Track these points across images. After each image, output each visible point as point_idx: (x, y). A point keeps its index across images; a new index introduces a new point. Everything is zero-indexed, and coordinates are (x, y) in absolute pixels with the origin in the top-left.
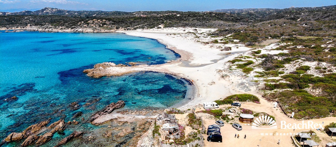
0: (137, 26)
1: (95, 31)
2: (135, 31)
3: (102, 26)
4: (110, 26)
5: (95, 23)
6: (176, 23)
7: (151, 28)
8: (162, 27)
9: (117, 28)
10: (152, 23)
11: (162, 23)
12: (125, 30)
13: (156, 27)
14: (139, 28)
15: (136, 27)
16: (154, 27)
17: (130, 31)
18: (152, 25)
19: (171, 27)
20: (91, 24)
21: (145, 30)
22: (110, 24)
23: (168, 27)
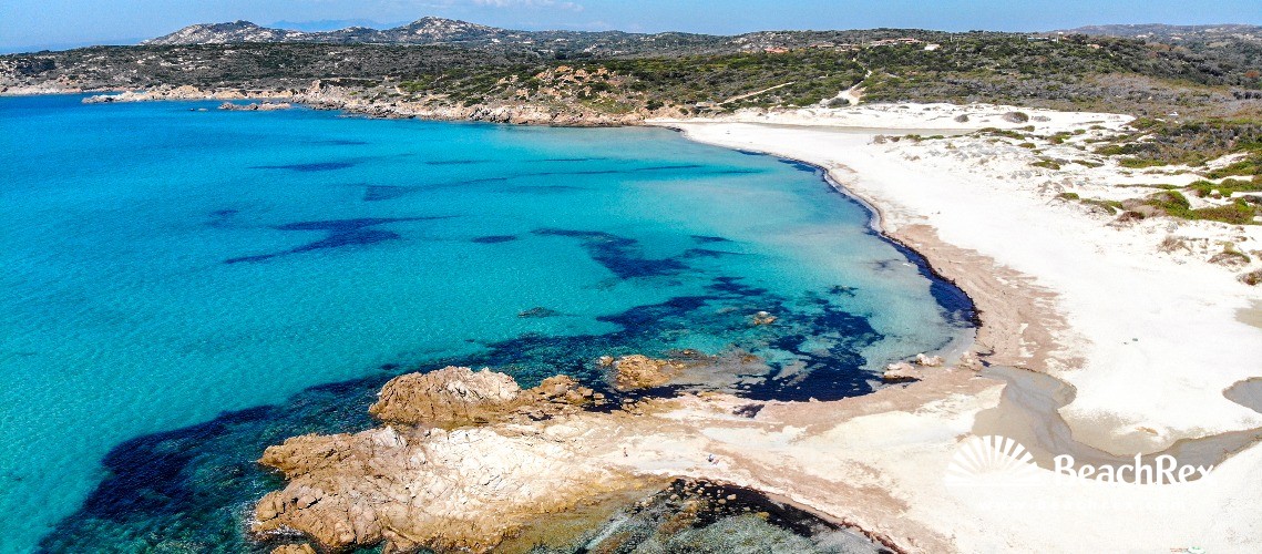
0: (740, 97)
1: (560, 119)
2: (728, 118)
3: (589, 98)
4: (622, 98)
5: (562, 85)
6: (919, 81)
7: (803, 104)
8: (854, 101)
9: (652, 106)
10: (807, 83)
11: (856, 80)
12: (684, 112)
13: (825, 101)
14: (749, 105)
15: (732, 100)
16: (817, 101)
17: (704, 120)
18: (808, 89)
19: (897, 98)
20: (549, 86)
21: (773, 116)
22: (626, 87)
23: (881, 99)
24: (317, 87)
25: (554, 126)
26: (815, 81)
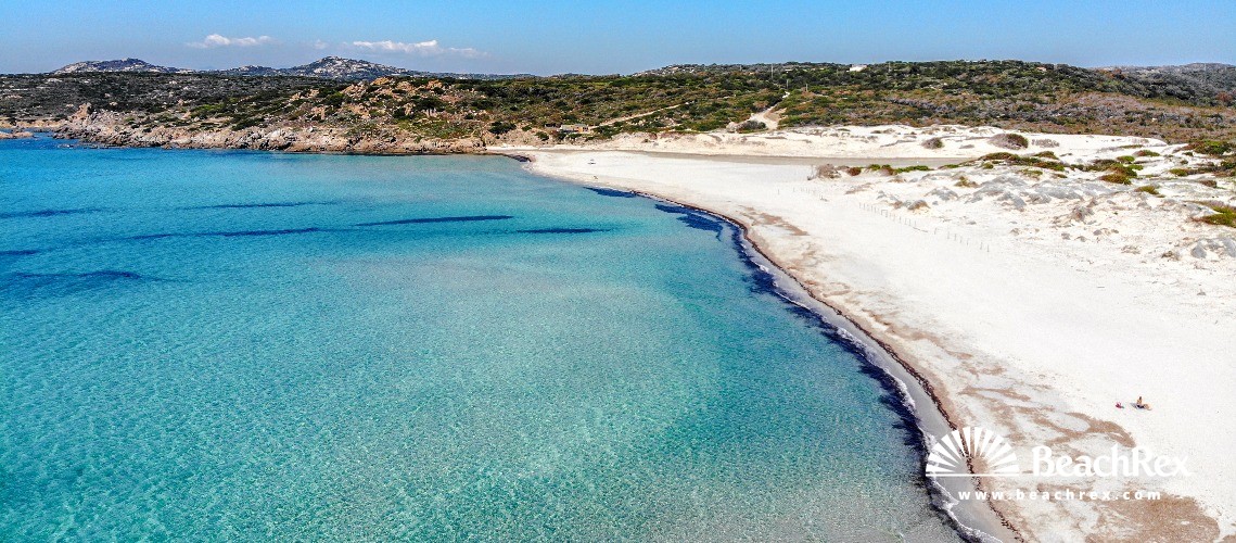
0: (620, 120)
1: (362, 145)
2: (602, 145)
3: (411, 117)
4: (459, 118)
5: (374, 100)
6: (855, 100)
7: (704, 128)
8: (772, 124)
9: (499, 129)
10: (709, 103)
11: (773, 101)
12: (544, 137)
13: (732, 124)
14: (633, 130)
15: (610, 123)
16: (721, 124)
17: (573, 147)
18: (710, 110)
19: (828, 121)
20: (357, 103)
21: (663, 143)
22: (465, 105)
23: (808, 122)
24: (84, 112)
25: (352, 153)
26: (719, 100)
